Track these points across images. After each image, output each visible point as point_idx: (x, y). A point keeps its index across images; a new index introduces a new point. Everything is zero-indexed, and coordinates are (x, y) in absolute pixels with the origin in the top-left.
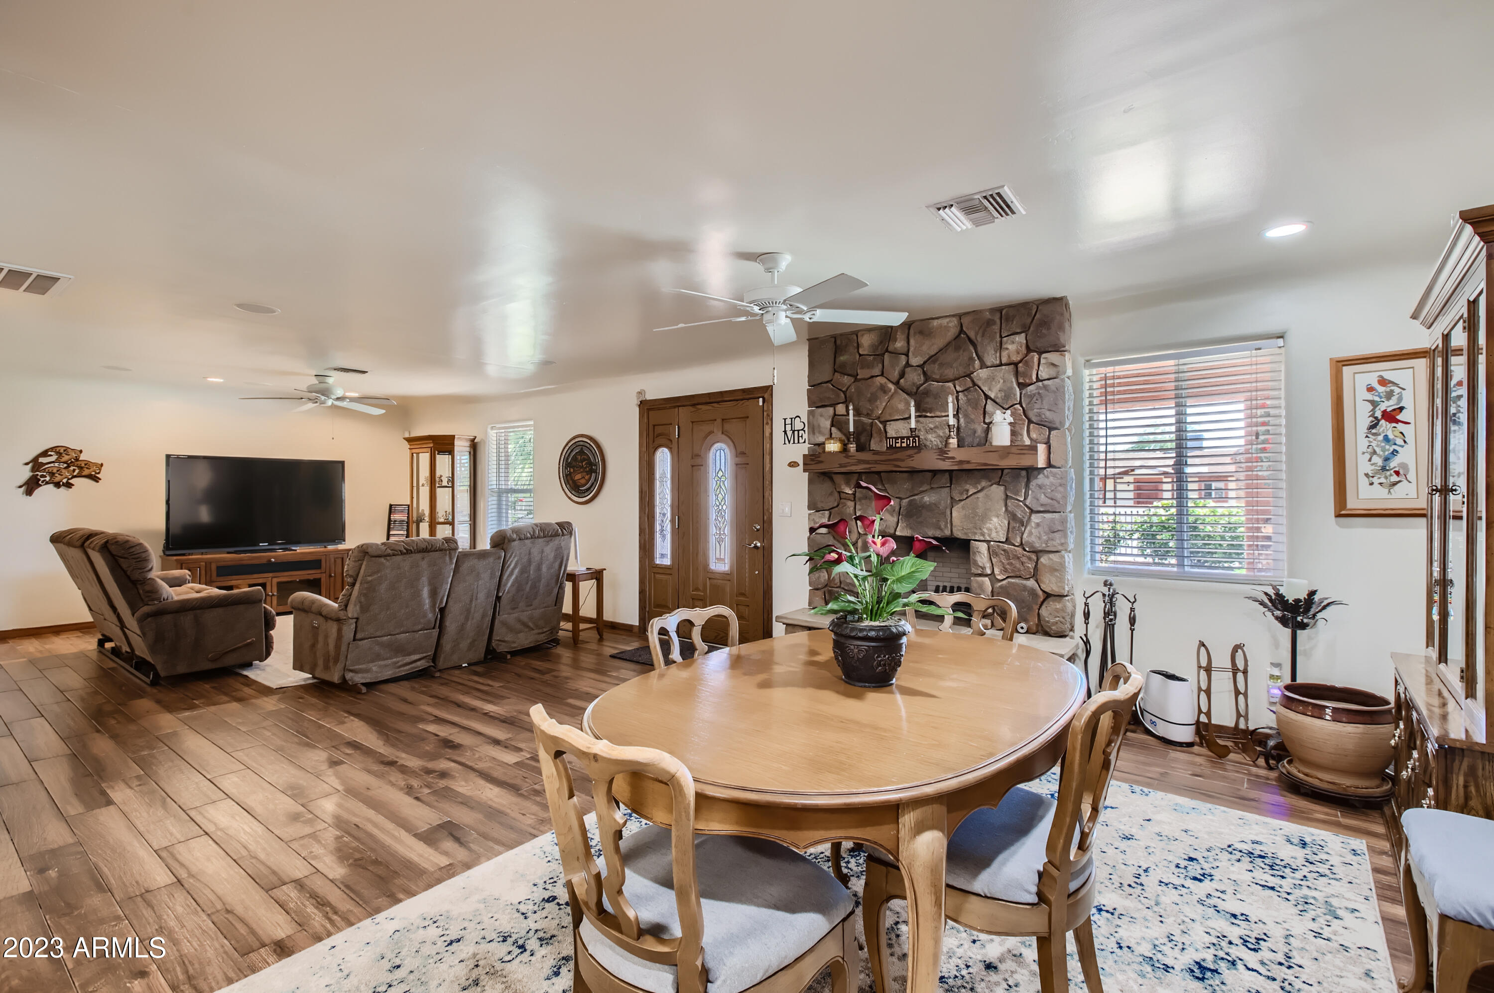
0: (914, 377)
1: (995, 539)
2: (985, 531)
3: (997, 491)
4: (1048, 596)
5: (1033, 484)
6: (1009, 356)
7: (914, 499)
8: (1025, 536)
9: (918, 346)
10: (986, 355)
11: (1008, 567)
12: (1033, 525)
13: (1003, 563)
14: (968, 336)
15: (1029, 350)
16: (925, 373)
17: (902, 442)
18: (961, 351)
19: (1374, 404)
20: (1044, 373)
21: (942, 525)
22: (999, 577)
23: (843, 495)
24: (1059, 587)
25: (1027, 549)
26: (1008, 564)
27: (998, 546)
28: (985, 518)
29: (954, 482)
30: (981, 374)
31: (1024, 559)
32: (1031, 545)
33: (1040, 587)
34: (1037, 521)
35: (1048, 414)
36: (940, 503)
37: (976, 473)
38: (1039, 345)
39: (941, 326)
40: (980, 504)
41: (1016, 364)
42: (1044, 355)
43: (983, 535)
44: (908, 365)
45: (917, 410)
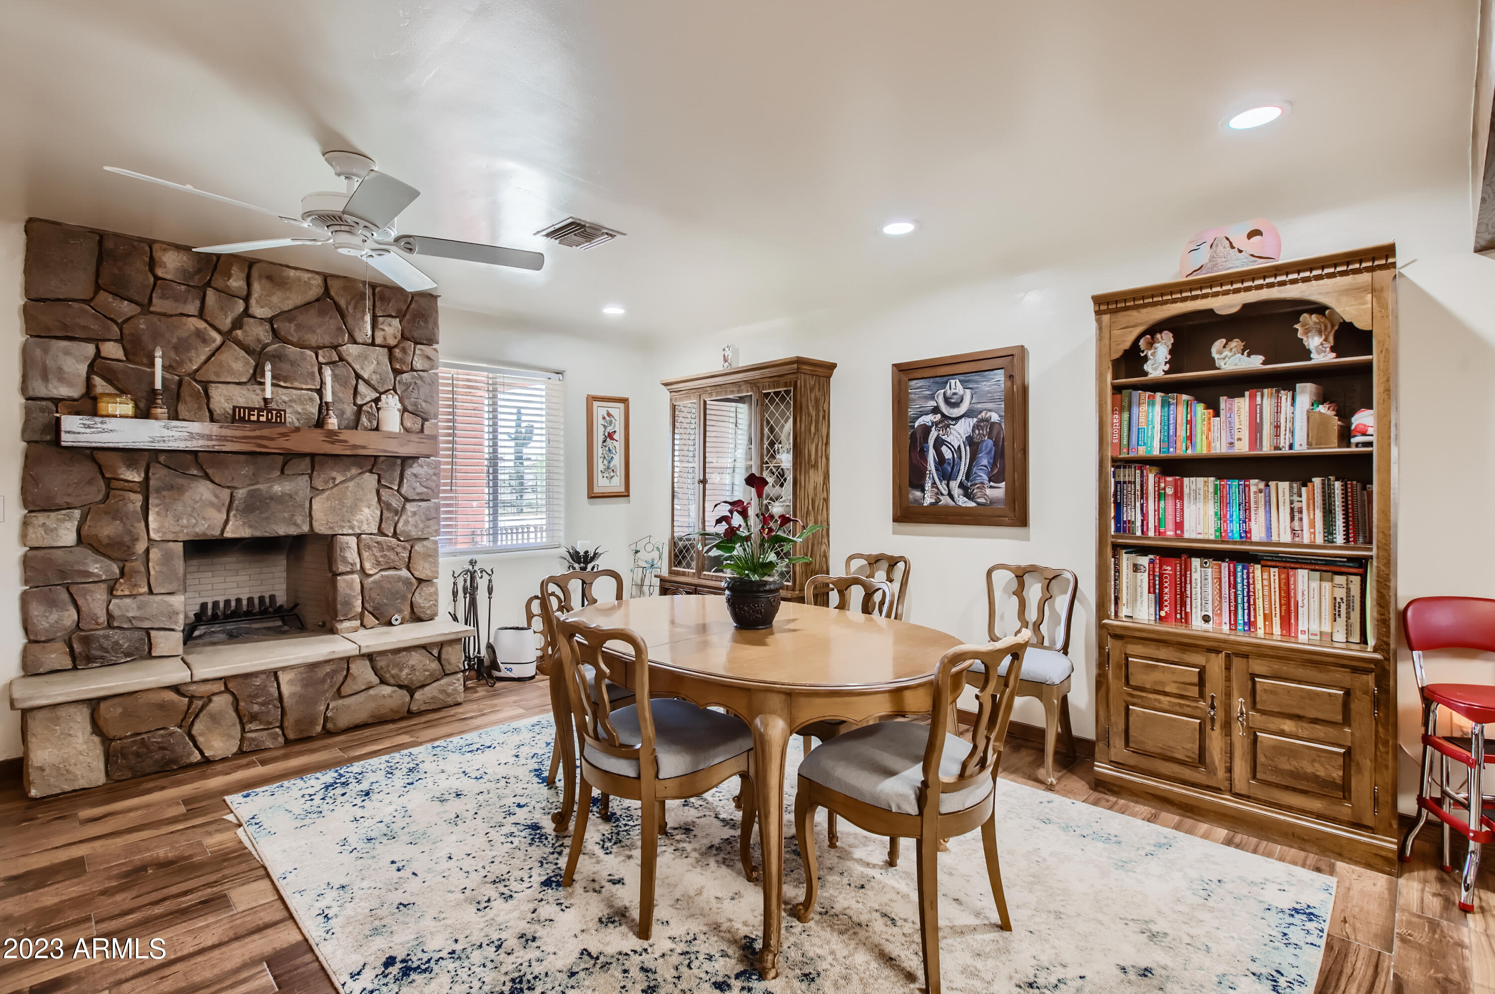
0: (258, 333)
1: (367, 532)
2: (356, 523)
3: (370, 480)
4: (420, 581)
5: (408, 472)
6: (385, 339)
7: (258, 489)
8: (400, 525)
9: (265, 293)
10: (357, 330)
11: (381, 559)
12: (409, 514)
13: (376, 556)
14: (335, 303)
15: (404, 337)
16: (274, 331)
17: (259, 416)
18: (327, 318)
19: (605, 427)
20: (418, 364)
21: (299, 520)
22: (371, 572)
23: (114, 484)
24: (433, 572)
25: (402, 539)
26: (381, 556)
27: (371, 539)
28: (354, 508)
29: (316, 468)
30: (351, 351)
31: (399, 550)
32: (407, 534)
33: (413, 575)
34: (413, 509)
35: (424, 404)
36: (296, 493)
37: (346, 459)
38: (416, 335)
39: (299, 279)
40: (349, 493)
41: (390, 349)
42: (419, 346)
43: (352, 528)
44: (246, 313)
45: (273, 377)
